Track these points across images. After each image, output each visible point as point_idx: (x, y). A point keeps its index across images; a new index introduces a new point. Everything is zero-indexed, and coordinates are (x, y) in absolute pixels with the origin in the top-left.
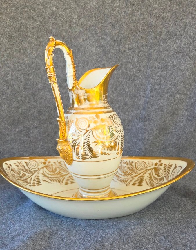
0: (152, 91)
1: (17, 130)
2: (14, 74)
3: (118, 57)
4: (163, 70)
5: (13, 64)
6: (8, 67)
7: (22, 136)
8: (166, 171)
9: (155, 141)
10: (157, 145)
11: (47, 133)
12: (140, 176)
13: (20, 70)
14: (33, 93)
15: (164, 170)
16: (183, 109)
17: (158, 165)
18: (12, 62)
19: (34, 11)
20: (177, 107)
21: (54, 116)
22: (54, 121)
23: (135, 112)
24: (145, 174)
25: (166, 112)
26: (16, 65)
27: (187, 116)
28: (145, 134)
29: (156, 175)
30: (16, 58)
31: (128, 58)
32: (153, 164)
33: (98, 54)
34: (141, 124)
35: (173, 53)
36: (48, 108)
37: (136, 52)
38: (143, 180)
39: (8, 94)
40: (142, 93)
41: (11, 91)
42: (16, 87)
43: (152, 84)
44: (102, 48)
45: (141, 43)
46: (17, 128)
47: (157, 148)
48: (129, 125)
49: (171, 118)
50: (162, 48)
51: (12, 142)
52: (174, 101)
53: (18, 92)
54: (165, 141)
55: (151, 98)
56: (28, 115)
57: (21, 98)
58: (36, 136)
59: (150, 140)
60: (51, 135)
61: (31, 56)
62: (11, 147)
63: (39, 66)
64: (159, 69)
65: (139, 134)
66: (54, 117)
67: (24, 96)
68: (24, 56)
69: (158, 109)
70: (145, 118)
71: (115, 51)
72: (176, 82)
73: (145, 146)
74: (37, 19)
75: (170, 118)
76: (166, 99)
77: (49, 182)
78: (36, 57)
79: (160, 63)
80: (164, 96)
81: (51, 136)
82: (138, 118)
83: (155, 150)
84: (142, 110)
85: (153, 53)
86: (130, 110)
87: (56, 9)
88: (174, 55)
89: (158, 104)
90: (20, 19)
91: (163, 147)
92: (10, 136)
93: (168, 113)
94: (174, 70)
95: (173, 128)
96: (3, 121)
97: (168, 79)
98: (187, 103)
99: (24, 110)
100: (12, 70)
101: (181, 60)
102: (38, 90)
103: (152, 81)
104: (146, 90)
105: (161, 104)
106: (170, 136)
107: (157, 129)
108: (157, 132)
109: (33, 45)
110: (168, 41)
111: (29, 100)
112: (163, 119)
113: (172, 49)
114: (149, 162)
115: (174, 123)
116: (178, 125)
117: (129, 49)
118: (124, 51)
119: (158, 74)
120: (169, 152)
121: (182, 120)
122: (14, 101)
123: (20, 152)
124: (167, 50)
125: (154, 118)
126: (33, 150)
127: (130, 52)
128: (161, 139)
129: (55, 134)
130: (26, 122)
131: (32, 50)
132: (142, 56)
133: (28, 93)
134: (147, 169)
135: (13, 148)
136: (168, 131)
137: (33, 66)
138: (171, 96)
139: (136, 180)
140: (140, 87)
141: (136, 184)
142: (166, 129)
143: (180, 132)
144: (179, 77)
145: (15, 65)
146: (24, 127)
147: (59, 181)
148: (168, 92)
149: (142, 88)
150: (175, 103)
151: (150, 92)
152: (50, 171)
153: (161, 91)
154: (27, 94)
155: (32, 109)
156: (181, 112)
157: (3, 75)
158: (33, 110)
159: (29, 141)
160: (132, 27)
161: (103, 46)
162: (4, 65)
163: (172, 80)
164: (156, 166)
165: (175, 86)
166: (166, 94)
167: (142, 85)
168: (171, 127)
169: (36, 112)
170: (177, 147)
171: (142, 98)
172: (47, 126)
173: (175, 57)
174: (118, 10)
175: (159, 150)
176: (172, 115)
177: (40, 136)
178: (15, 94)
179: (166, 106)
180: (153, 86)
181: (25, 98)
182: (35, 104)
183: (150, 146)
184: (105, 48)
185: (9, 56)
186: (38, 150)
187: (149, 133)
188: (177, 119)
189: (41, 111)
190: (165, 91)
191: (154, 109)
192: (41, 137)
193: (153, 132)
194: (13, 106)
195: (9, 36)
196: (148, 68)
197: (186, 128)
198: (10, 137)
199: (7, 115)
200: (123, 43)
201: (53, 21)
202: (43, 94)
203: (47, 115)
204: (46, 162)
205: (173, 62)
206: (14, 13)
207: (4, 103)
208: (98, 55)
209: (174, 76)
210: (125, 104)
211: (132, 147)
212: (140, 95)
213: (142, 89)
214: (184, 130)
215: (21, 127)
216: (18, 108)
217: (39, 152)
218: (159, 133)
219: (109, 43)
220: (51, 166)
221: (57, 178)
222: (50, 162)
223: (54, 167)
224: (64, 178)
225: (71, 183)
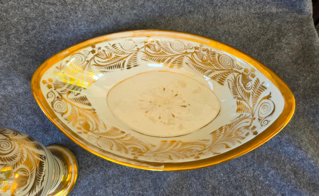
17: (249, 73)
24: (229, 73)
38: (225, 79)
134: (234, 69)
139: (217, 75)
141: (216, 80)
220: (103, 53)
221: (116, 63)
222: (100, 48)
223: (107, 53)
224: (125, 61)
225: (135, 66)
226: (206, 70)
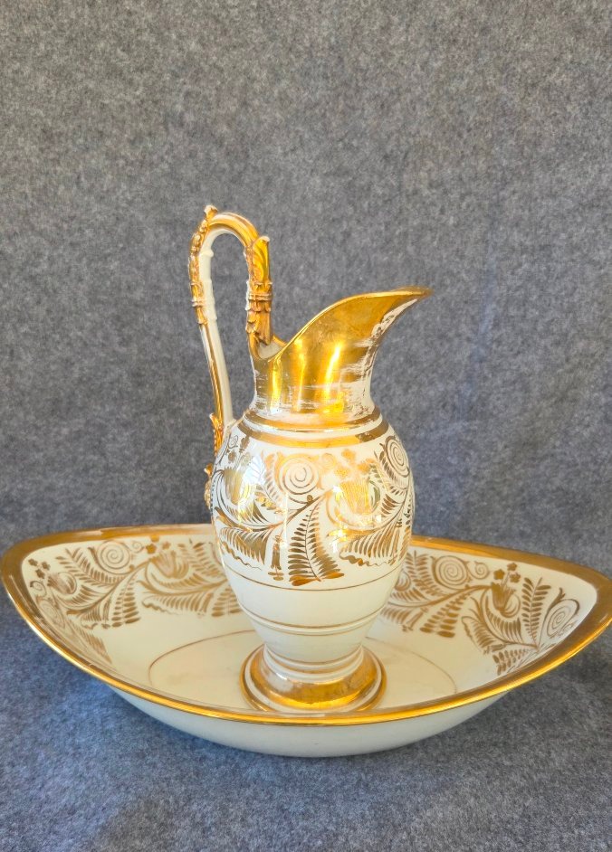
0: (496, 325)
1: (65, 431)
2: (60, 256)
3: (395, 211)
4: (535, 261)
5: (56, 225)
6: (40, 233)
7: (81, 450)
8: (530, 604)
9: (497, 480)
10: (505, 493)
11: (158, 444)
12: (447, 606)
13: (78, 244)
14: (118, 318)
15: (524, 597)
16: (592, 387)
17: (505, 577)
18: (52, 217)
19: (127, 50)
20: (574, 377)
21: (181, 389)
22: (181, 406)
23: (441, 387)
24: (462, 601)
25: (538, 394)
26: (65, 226)
27: (603, 409)
28: (468, 459)
29: (497, 608)
30: (64, 204)
31: (427, 215)
32: (488, 573)
33: (332, 197)
34: (458, 426)
35: (570, 204)
36: (164, 366)
37: (454, 196)
38: (455, 619)
39: (37, 321)
40: (464, 329)
41: (49, 311)
42: (64, 299)
43: (498, 302)
44: (343, 180)
45: (471, 166)
46: (64, 426)
47: (504, 503)
48: (418, 427)
49: (553, 414)
50: (537, 187)
51: (49, 468)
52: (567, 360)
53: (71, 313)
54: (529, 481)
55: (494, 346)
56: (101, 386)
57: (79, 333)
58: (126, 452)
59: (483, 478)
60: (172, 449)
61: (114, 198)
62: (46, 483)
63: (140, 230)
64: (524, 256)
65: (449, 458)
66: (182, 394)
67: (88, 324)
68: (92, 198)
69: (514, 382)
70: (472, 408)
71: (387, 191)
72: (575, 300)
73: (466, 497)
74: (136, 77)
75: (548, 412)
76: (540, 352)
77: (163, 611)
78: (130, 203)
79: (527, 235)
80: (535, 342)
81: (173, 454)
82: (448, 407)
83: (498, 507)
84: (462, 382)
85: (507, 203)
86: (425, 379)
87: (199, 47)
88: (577, 214)
89: (514, 368)
90: (80, 76)
91: (524, 499)
92: (42, 450)
93: (544, 397)
94: (573, 260)
95: (558, 443)
96: (20, 404)
97: (550, 290)
98: (605, 368)
99: (87, 371)
100: (52, 242)
101: (597, 233)
102: (132, 307)
103: (499, 291)
104: (477, 318)
105: (524, 369)
106: (546, 468)
107: (506, 447)
108: (507, 454)
109: (121, 162)
110: (558, 165)
111: (106, 337)
112: (526, 414)
113: (569, 193)
114: (477, 563)
115: (563, 428)
116: (573, 433)
117: (431, 186)
118: (416, 192)
119: (520, 271)
120: (541, 514)
121: (587, 419)
122: (59, 343)
123: (74, 501)
124: (553, 196)
125: (500, 412)
126: (115, 496)
127: (433, 194)
128: (516, 473)
129: (183, 448)
130: (94, 407)
131: (116, 180)
132: (471, 209)
133: (101, 316)
134: (471, 585)
135: (50, 488)
136: (539, 451)
137: (119, 230)
138: (557, 344)
139: (434, 617)
140: (459, 309)
141: (435, 629)
142: (534, 445)
143: (580, 456)
144: (587, 284)
145: (60, 228)
146: (87, 423)
147: (195, 606)
148: (548, 332)
149: (464, 312)
150: (568, 367)
151: (490, 327)
152: (168, 573)
153: (526, 326)
154: (98, 320)
155: (112, 367)
156: (586, 394)
157: (24, 259)
158: (118, 370)
159: (101, 466)
160: (445, 116)
161: (347, 173)
162: (27, 227)
163: (563, 293)
164: (499, 582)
165: (571, 315)
166: (541, 337)
167: (466, 302)
168: (552, 440)
169: (125, 377)
170: (567, 503)
171: (465, 343)
172: (160, 423)
173: (579, 219)
174: (402, 58)
175: (509, 507)
176: (556, 402)
177: (137, 452)
178: (62, 318)
179: (540, 375)
180: (500, 310)
181: (93, 331)
182: (123, 350)
183: (483, 495)
184: (354, 179)
185: (44, 198)
186: (130, 495)
187: (479, 457)
188: (572, 415)
189: (143, 373)
190: (540, 328)
191: (499, 382)
192: (140, 454)
193: (492, 453)
194: (52, 358)
195: (44, 131)
196: (490, 249)
197: (597, 445)
198: (42, 454)
199: (34, 386)
200: (411, 166)
201: (188, 87)
202: (149, 319)
203: (161, 386)
204: (155, 544)
205: (570, 237)
206: (61, 55)
207: (26, 348)
208: (330, 202)
209: (571, 281)
210: (411, 360)
211: (426, 496)
212: (459, 335)
213: (466, 314)
214: (592, 452)
215: (78, 423)
216: (68, 363)
217: (134, 503)
218: (513, 459)
219: (367, 164)
220: (170, 558)
221: (189, 596)
222: (166, 546)
223: (179, 561)
224: (211, 596)
225: (233, 612)
226: (408, 614)
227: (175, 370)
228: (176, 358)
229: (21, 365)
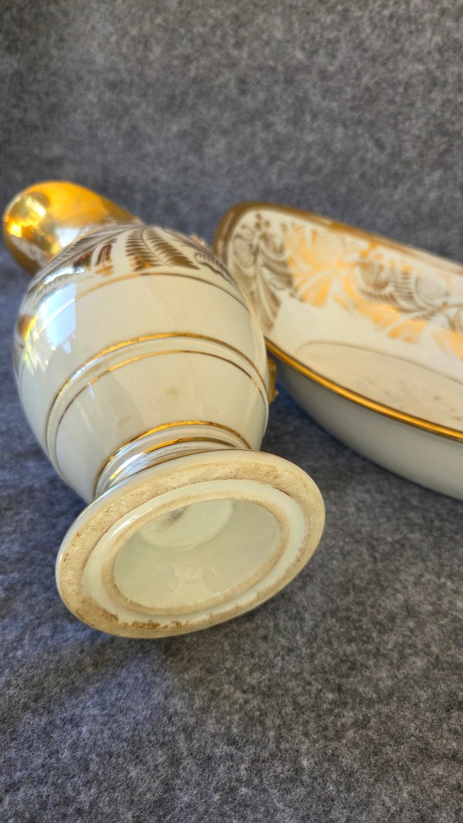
1: (175, 128)
11: (248, 157)
22: (275, 121)
36: (267, 76)
56: (211, 89)
60: (258, 164)
67: (210, 22)
99: (201, 71)
111: (223, 38)
133: (223, 13)
146: (194, 124)
155: (223, 70)
158: (227, 75)
169: (232, 83)
172: (253, 135)
177: (229, 161)
178: (189, 12)
181: (213, 29)
182: (235, 53)
194: (176, 53)
199: (158, 79)
202: (265, 21)
203: (262, 96)
216: (187, 60)
227: (276, 82)
228: (280, 68)
229: (151, 57)
